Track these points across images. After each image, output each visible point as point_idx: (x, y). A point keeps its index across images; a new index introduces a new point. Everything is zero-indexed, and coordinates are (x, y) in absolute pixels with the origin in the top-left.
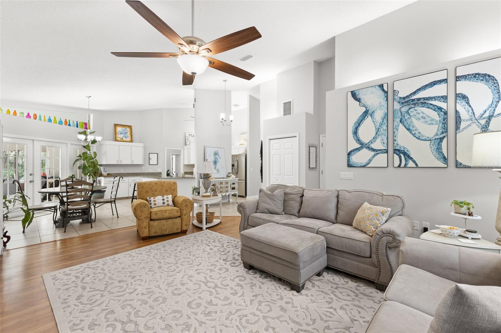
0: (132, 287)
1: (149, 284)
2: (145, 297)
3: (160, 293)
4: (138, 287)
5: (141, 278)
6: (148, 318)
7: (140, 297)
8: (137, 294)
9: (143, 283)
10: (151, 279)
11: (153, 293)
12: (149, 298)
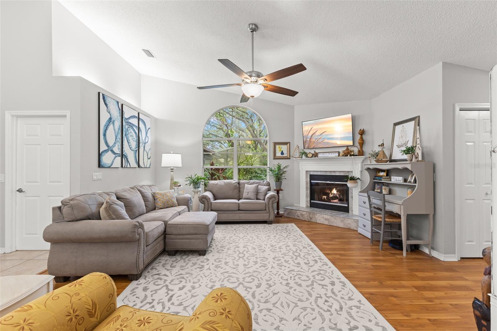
0: (291, 275)
1: (277, 272)
2: (285, 264)
3: (274, 263)
4: (287, 273)
5: (281, 280)
6: (287, 254)
7: (288, 265)
8: (289, 268)
9: (282, 275)
10: (274, 276)
11: (278, 265)
12: (282, 262)
